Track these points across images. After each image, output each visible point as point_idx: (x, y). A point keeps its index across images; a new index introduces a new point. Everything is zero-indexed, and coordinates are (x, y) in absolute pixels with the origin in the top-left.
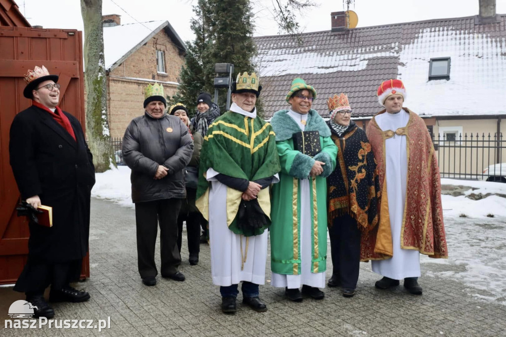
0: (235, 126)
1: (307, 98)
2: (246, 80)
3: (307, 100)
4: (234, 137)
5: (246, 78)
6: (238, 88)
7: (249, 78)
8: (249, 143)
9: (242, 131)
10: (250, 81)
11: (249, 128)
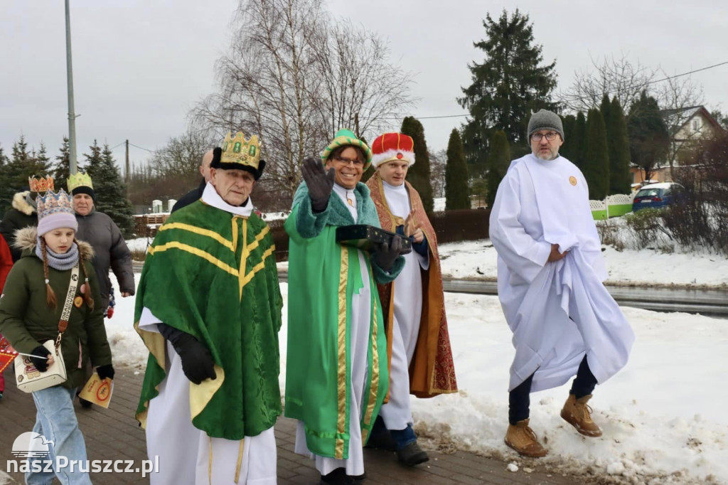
0: (215, 235)
1: (352, 162)
2: (239, 148)
3: (352, 165)
4: (213, 255)
5: (240, 144)
6: (225, 159)
7: (245, 144)
8: (238, 268)
9: (227, 243)
10: (247, 150)
11: (240, 237)
